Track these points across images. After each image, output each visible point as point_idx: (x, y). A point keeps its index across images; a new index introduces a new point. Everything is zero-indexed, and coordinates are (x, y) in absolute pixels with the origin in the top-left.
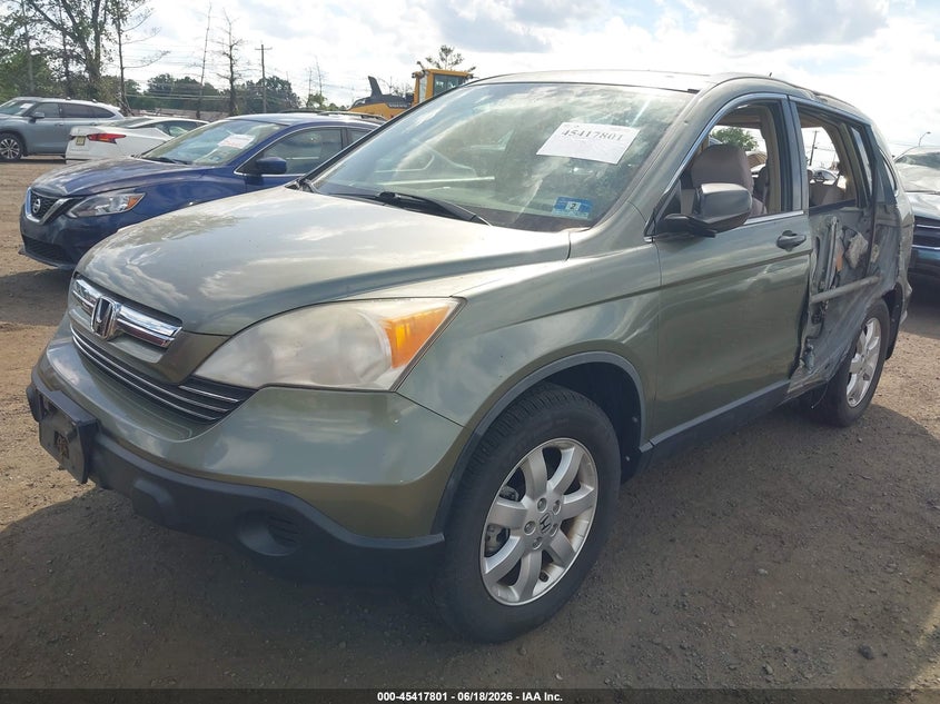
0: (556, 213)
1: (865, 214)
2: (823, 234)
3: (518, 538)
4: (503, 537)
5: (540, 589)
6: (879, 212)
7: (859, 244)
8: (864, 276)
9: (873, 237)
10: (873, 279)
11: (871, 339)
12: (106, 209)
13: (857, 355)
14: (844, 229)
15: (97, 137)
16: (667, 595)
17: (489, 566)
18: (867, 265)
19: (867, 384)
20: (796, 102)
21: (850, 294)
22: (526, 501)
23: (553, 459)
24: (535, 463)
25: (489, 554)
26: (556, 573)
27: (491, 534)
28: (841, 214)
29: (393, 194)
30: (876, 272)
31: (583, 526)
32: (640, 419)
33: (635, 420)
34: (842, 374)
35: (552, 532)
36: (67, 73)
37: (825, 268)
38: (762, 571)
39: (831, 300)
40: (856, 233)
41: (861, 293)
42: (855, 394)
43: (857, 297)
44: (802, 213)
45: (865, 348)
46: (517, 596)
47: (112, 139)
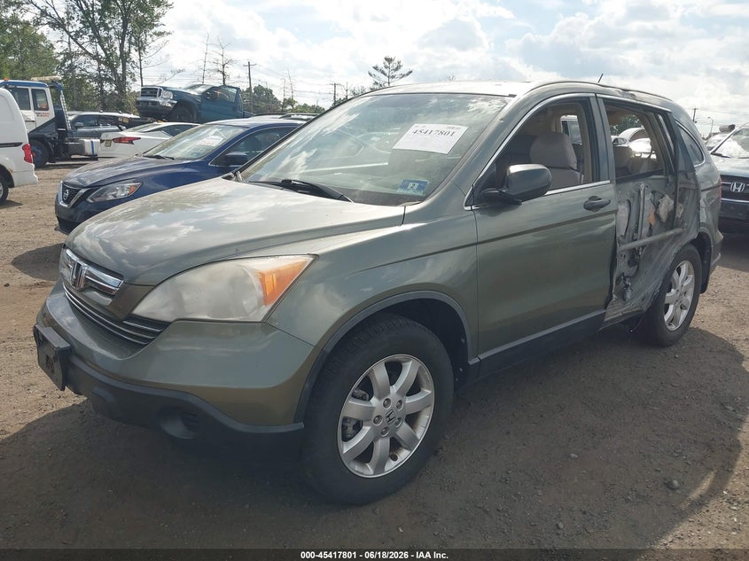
0: (400, 191)
1: (670, 180)
2: (633, 197)
3: (369, 428)
4: (358, 427)
5: (391, 466)
6: (681, 178)
7: (666, 204)
8: (672, 228)
9: (678, 198)
10: (678, 231)
11: (685, 277)
12: (115, 196)
13: (673, 290)
14: (653, 192)
15: (120, 140)
16: (495, 473)
17: (346, 448)
18: (674, 219)
19: (685, 312)
20: (604, 99)
21: (661, 242)
22: (374, 401)
23: (394, 370)
24: (380, 373)
25: (346, 439)
26: (404, 455)
27: (348, 425)
28: (650, 181)
29: (290, 181)
30: (681, 225)
31: (425, 420)
32: (465, 339)
33: (463, 341)
34: (658, 305)
35: (397, 424)
36: (102, 91)
37: (638, 223)
38: (573, 455)
39: (643, 247)
40: (664, 196)
41: (670, 241)
42: (673, 320)
43: (666, 245)
44: (609, 181)
45: (680, 284)
46: (371, 471)
47: (131, 141)
